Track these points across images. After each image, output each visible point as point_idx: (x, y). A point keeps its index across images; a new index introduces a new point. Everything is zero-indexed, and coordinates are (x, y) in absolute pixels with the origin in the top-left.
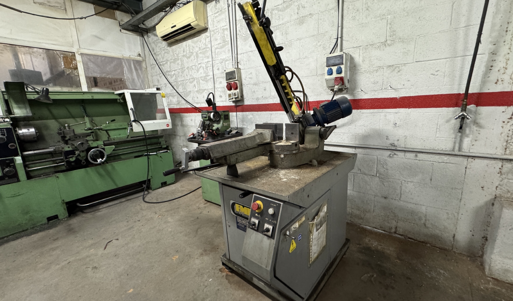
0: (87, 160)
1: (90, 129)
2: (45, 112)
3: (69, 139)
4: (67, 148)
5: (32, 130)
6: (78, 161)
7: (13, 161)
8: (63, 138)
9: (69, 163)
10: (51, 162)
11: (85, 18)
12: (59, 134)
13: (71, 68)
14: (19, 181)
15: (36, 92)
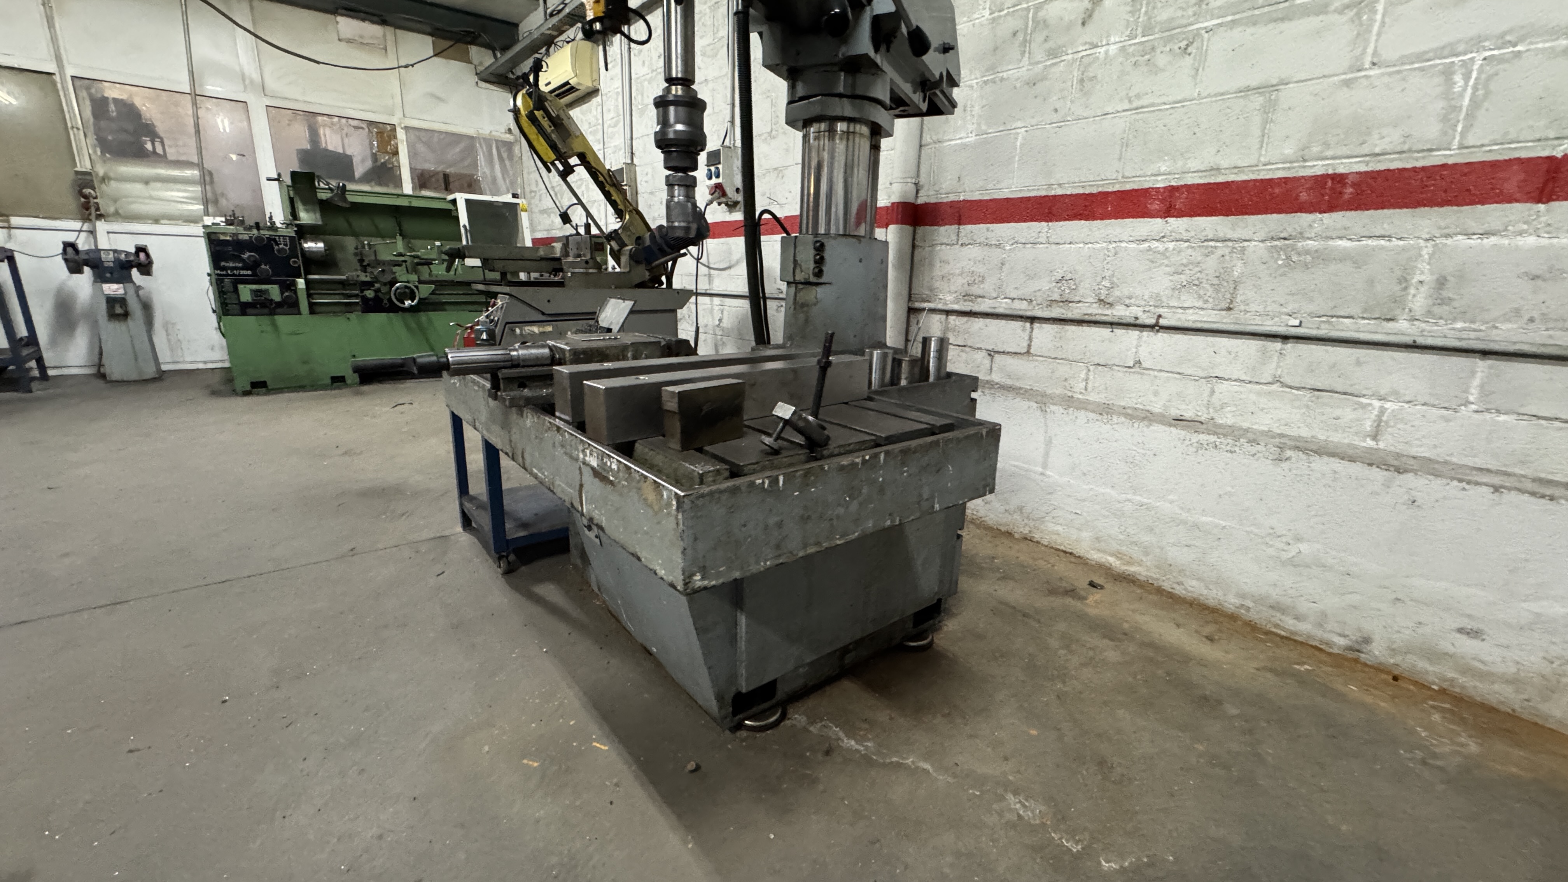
0: (390, 300)
1: (400, 255)
2: (340, 222)
3: (368, 265)
4: (364, 277)
5: (321, 245)
6: (377, 299)
7: (294, 284)
8: (361, 261)
9: (365, 299)
10: (341, 297)
11: (412, 65)
12: (356, 254)
13: (387, 152)
14: (299, 313)
15: (330, 189)
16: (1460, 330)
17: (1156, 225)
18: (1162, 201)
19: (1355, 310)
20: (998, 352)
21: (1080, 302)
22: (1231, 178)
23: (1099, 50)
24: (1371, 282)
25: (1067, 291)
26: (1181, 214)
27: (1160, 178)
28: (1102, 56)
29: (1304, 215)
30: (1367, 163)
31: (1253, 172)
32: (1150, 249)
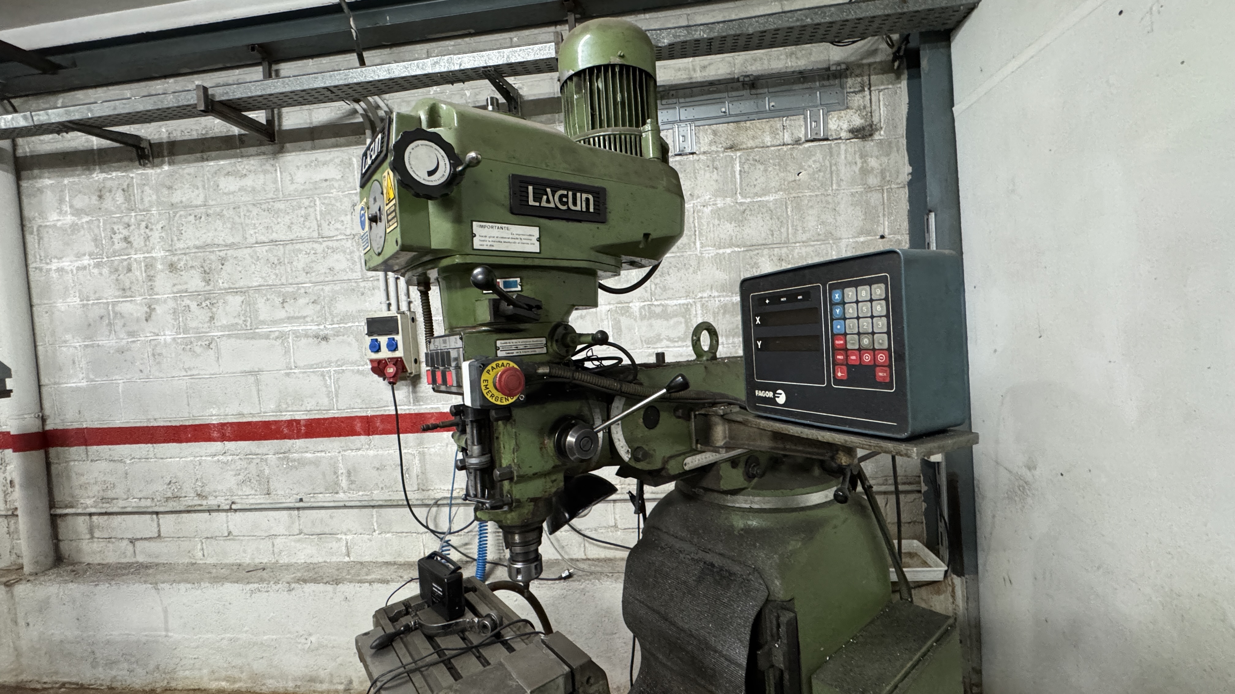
16: (363, 495)
17: (217, 446)
18: (219, 432)
19: (322, 490)
20: (137, 539)
21: (186, 497)
22: (250, 420)
23: (160, 337)
24: (324, 474)
25: (176, 490)
26: (230, 440)
27: (214, 418)
28: (162, 341)
29: (288, 440)
30: (306, 415)
31: (260, 416)
32: (219, 461)
